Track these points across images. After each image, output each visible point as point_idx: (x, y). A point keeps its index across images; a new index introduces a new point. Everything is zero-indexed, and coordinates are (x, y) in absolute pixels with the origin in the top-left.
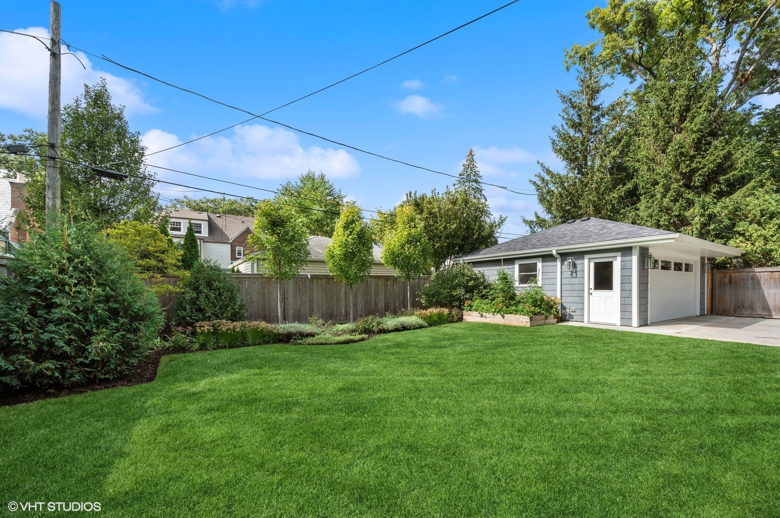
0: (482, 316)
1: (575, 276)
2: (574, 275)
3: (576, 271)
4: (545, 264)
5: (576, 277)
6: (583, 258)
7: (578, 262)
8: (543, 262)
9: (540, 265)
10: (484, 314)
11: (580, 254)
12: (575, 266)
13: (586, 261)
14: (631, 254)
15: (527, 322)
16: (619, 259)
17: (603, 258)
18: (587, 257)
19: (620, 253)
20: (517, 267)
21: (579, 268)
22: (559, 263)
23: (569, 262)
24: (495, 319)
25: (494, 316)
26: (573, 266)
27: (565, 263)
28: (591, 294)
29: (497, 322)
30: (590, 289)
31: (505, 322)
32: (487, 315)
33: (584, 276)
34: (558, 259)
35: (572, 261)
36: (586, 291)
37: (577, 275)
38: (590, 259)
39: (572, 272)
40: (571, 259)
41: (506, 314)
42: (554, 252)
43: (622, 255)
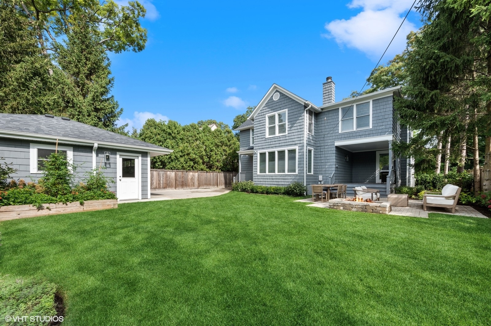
0: (40, 208)
1: (109, 167)
2: (108, 166)
3: (109, 163)
4: (76, 153)
5: (110, 168)
6: (116, 154)
7: (111, 156)
8: (74, 151)
9: (70, 153)
11: (114, 151)
12: (108, 158)
13: (118, 156)
14: (147, 157)
16: (140, 158)
17: (128, 156)
18: (118, 153)
20: (33, 151)
21: (111, 160)
22: (94, 154)
23: (104, 155)
24: (67, 208)
25: (67, 205)
26: (106, 158)
27: (100, 155)
28: (120, 180)
29: (71, 211)
30: (120, 177)
31: (85, 209)
32: (52, 206)
33: (116, 167)
34: (94, 151)
35: (107, 154)
36: (118, 178)
37: (110, 166)
38: (120, 155)
39: (106, 163)
40: (106, 153)
41: (85, 200)
42: (96, 145)
43: (142, 156)
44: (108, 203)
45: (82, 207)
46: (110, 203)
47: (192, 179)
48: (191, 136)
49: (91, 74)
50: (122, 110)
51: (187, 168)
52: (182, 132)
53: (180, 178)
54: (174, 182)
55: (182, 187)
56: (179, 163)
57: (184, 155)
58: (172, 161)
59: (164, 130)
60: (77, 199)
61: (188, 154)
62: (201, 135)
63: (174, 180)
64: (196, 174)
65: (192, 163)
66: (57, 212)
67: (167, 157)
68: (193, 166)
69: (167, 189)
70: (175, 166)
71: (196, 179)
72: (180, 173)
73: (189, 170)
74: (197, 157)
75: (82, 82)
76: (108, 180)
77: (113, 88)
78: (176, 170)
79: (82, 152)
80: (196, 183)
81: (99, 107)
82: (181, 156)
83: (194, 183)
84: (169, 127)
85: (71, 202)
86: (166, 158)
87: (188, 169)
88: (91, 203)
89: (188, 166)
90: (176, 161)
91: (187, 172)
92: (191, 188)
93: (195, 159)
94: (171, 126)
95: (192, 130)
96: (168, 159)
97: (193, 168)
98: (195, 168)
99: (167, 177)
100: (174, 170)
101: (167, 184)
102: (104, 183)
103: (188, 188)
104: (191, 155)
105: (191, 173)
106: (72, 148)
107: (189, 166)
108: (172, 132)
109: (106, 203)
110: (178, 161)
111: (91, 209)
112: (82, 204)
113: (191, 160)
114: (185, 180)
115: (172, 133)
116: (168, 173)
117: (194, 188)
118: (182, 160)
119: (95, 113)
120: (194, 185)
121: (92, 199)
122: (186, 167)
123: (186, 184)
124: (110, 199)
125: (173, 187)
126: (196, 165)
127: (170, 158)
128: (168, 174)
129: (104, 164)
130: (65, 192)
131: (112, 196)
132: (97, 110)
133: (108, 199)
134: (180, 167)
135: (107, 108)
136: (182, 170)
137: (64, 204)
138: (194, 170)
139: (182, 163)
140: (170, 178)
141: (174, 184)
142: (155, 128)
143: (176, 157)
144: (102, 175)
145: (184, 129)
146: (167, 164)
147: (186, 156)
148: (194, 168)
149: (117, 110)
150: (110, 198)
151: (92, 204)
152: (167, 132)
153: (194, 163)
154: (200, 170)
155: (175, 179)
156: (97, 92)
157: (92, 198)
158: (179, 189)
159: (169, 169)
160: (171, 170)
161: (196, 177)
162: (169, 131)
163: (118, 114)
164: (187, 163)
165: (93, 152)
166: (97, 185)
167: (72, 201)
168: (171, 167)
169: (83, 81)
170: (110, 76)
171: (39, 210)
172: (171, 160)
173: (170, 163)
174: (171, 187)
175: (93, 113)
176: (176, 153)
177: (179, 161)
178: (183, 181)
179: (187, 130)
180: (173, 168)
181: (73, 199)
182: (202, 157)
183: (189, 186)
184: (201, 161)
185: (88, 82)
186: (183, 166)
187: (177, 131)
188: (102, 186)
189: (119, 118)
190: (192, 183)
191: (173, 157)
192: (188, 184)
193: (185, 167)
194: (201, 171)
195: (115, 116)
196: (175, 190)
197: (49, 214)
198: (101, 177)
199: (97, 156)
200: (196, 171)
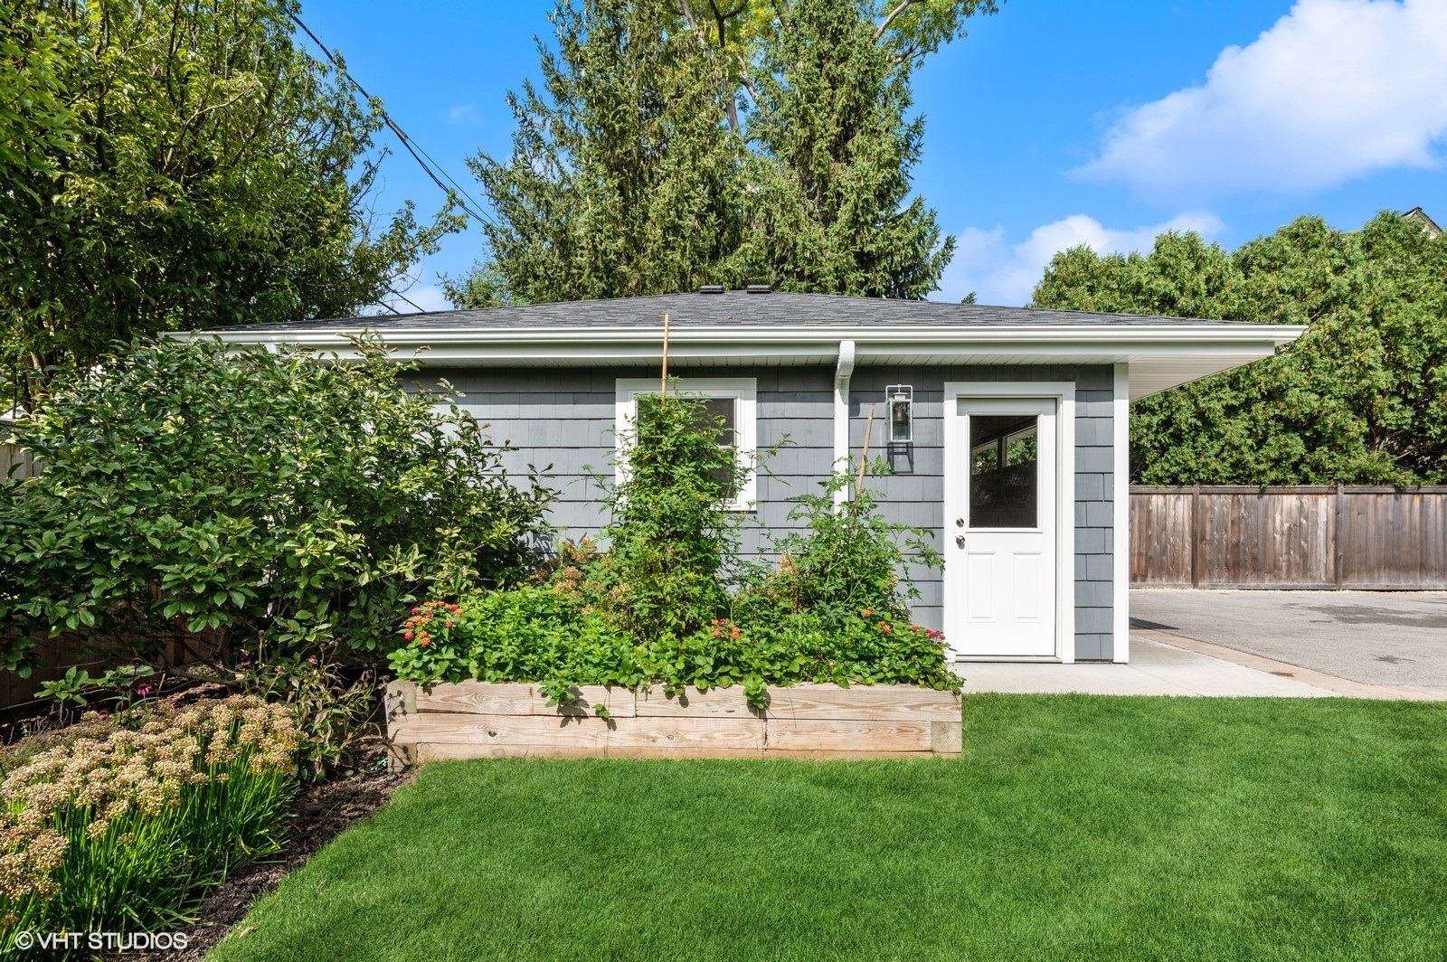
0: (570, 709)
1: (906, 467)
2: (901, 463)
3: (909, 450)
4: (771, 408)
5: (910, 473)
6: (939, 396)
7: (916, 409)
8: (762, 396)
9: (747, 411)
10: (593, 695)
11: (929, 377)
12: (902, 425)
13: (950, 406)
14: (1109, 394)
15: (942, 728)
16: (1069, 407)
17: (1003, 399)
18: (952, 389)
19: (1072, 386)
20: (625, 410)
21: (919, 432)
22: (840, 406)
23: (884, 405)
24: (684, 724)
25: (684, 702)
26: (895, 423)
27: (866, 409)
28: (960, 542)
29: (706, 743)
30: (960, 523)
31: (772, 741)
32: (619, 702)
33: (942, 468)
34: (842, 387)
35: (900, 398)
36: (951, 532)
37: (911, 463)
38: (961, 400)
39: (890, 448)
40: (892, 392)
41: (778, 682)
42: (847, 353)
43: (1081, 396)
44: (903, 714)
45: (757, 724)
46: (912, 716)
47: (1296, 532)
48: (1293, 292)
49: (847, 135)
50: (949, 245)
51: (1263, 473)
52: (1238, 279)
53: (1221, 527)
54: (1188, 547)
55: (1235, 579)
56: (1217, 446)
57: (1247, 405)
58: (1178, 438)
59: (1137, 289)
60: (735, 673)
61: (1274, 395)
62: (1359, 273)
63: (1188, 539)
64: (1324, 506)
65: (1297, 446)
66: (642, 743)
67: (1155, 420)
68: (1302, 459)
69: (1149, 581)
70: (1192, 464)
71: (1321, 533)
72: (1219, 504)
73: (1274, 482)
74: (1333, 403)
75: (821, 170)
76: (899, 541)
77: (917, 164)
78: (1196, 488)
79: (793, 397)
80: (1323, 557)
81: (871, 248)
82: (1230, 411)
83: (1305, 556)
84: (1164, 266)
85: (704, 684)
86: (1149, 427)
87: (1272, 475)
88: (806, 706)
89: (1269, 459)
90: (1203, 439)
91: (1262, 493)
92: (1289, 584)
93: (1313, 419)
94: (1172, 262)
95: (1295, 255)
96: (1157, 432)
97: (1303, 474)
98: (1317, 468)
99: (1149, 523)
100: (1186, 488)
101: (1149, 560)
102: (881, 569)
103: (1267, 583)
104: (1293, 395)
105: (1290, 502)
106: (752, 384)
107: (1277, 462)
108: (1181, 290)
109: (892, 716)
110: (1211, 438)
111: (802, 741)
112: (757, 704)
113: (1290, 425)
114: (1249, 537)
115: (1177, 294)
116: (1157, 501)
117: (1309, 583)
118: (1235, 429)
119: (859, 276)
120: (1303, 566)
121: (809, 674)
122: (1262, 467)
123: (1255, 558)
124: (915, 682)
125: (1178, 574)
126: (1322, 453)
127: (1167, 423)
128: (1153, 507)
129: (883, 453)
130: (692, 612)
131: (928, 662)
132: (865, 261)
133: (903, 680)
134: (1224, 469)
135: (900, 244)
136: (1230, 486)
137: (670, 695)
138: (1306, 481)
139: (1236, 448)
140: (1164, 528)
141: (1188, 558)
142: (1091, 290)
143: (1200, 415)
144: (873, 512)
145: (1244, 265)
146: (1152, 455)
147: (1261, 405)
148: (1305, 469)
149: (932, 252)
150: (912, 674)
151: (810, 713)
152: (1152, 292)
153: (1311, 445)
154: (1346, 482)
155: (1194, 535)
156: (867, 187)
157: (816, 665)
158: (1214, 587)
159: (1160, 480)
160: (1173, 488)
161: (1322, 518)
162: (1163, 285)
163: (935, 265)
164: (1261, 443)
165: (837, 392)
166: (845, 574)
167: (711, 679)
168: (1174, 469)
169: (823, 166)
170: (909, 117)
171: (568, 718)
172: (1172, 436)
173: (1163, 449)
174: (1170, 575)
175: (852, 276)
176: (1205, 394)
177: (1220, 436)
178: (1237, 545)
179: (1264, 262)
180: (1183, 477)
181: (715, 667)
182: (1360, 404)
183: (1274, 570)
184: (1357, 427)
185: (837, 167)
186: (1236, 465)
187: (1208, 280)
188: (871, 587)
189: (939, 283)
190: (1295, 557)
191: (1185, 418)
192: (1270, 561)
193: (1253, 465)
194: (1357, 488)
195: (926, 275)
196: (1191, 590)
197: (605, 751)
198: (867, 524)
199: (854, 412)
200: (1324, 487)
